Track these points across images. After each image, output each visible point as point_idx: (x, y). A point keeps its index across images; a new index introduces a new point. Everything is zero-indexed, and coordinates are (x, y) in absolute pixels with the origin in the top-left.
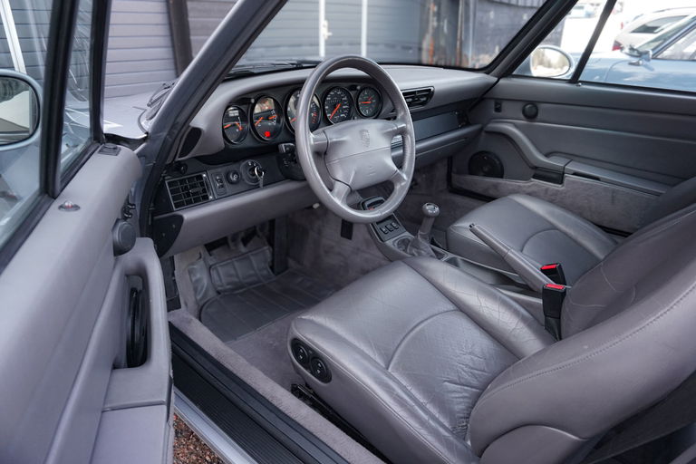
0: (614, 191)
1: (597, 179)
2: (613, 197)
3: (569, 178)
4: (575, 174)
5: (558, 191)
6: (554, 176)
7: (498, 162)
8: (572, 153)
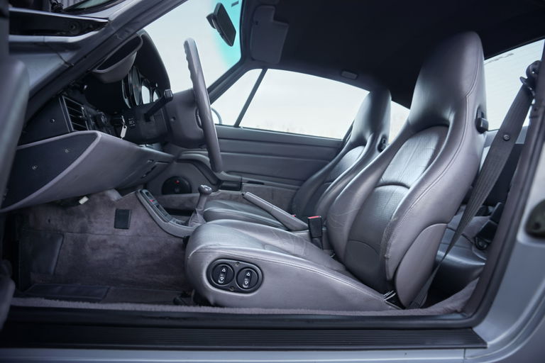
0: (273, 190)
1: (262, 184)
2: (273, 194)
3: (245, 185)
4: (250, 182)
5: (238, 195)
6: (235, 185)
7: (187, 184)
8: (240, 170)
